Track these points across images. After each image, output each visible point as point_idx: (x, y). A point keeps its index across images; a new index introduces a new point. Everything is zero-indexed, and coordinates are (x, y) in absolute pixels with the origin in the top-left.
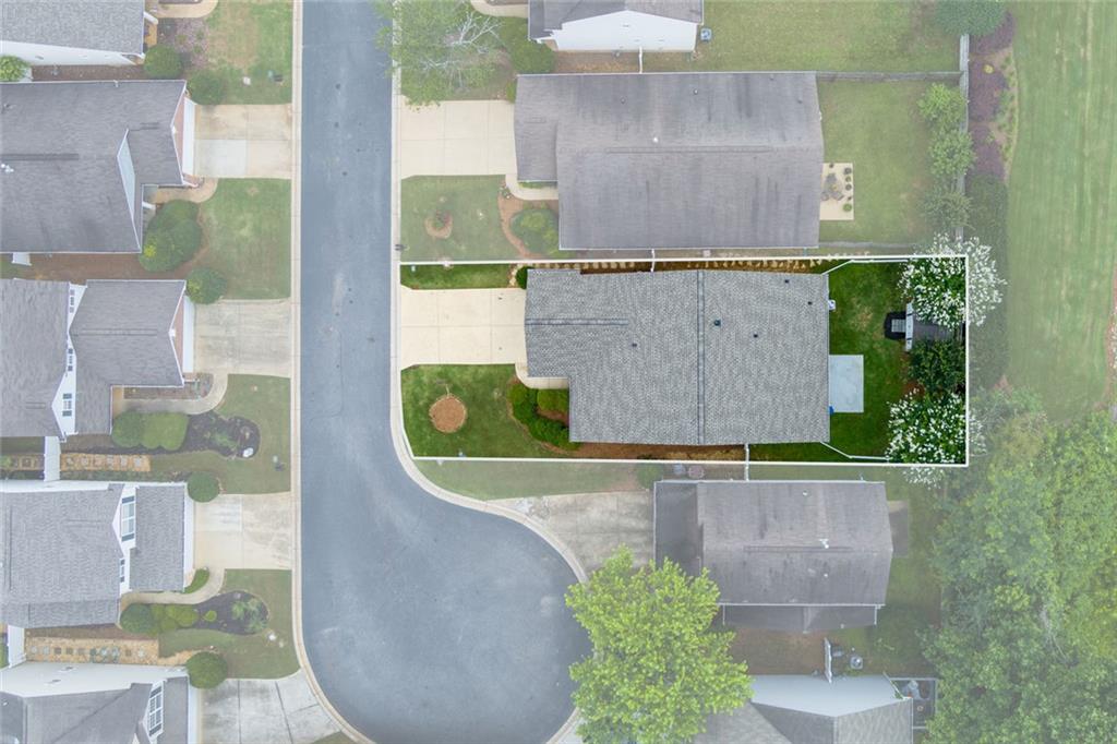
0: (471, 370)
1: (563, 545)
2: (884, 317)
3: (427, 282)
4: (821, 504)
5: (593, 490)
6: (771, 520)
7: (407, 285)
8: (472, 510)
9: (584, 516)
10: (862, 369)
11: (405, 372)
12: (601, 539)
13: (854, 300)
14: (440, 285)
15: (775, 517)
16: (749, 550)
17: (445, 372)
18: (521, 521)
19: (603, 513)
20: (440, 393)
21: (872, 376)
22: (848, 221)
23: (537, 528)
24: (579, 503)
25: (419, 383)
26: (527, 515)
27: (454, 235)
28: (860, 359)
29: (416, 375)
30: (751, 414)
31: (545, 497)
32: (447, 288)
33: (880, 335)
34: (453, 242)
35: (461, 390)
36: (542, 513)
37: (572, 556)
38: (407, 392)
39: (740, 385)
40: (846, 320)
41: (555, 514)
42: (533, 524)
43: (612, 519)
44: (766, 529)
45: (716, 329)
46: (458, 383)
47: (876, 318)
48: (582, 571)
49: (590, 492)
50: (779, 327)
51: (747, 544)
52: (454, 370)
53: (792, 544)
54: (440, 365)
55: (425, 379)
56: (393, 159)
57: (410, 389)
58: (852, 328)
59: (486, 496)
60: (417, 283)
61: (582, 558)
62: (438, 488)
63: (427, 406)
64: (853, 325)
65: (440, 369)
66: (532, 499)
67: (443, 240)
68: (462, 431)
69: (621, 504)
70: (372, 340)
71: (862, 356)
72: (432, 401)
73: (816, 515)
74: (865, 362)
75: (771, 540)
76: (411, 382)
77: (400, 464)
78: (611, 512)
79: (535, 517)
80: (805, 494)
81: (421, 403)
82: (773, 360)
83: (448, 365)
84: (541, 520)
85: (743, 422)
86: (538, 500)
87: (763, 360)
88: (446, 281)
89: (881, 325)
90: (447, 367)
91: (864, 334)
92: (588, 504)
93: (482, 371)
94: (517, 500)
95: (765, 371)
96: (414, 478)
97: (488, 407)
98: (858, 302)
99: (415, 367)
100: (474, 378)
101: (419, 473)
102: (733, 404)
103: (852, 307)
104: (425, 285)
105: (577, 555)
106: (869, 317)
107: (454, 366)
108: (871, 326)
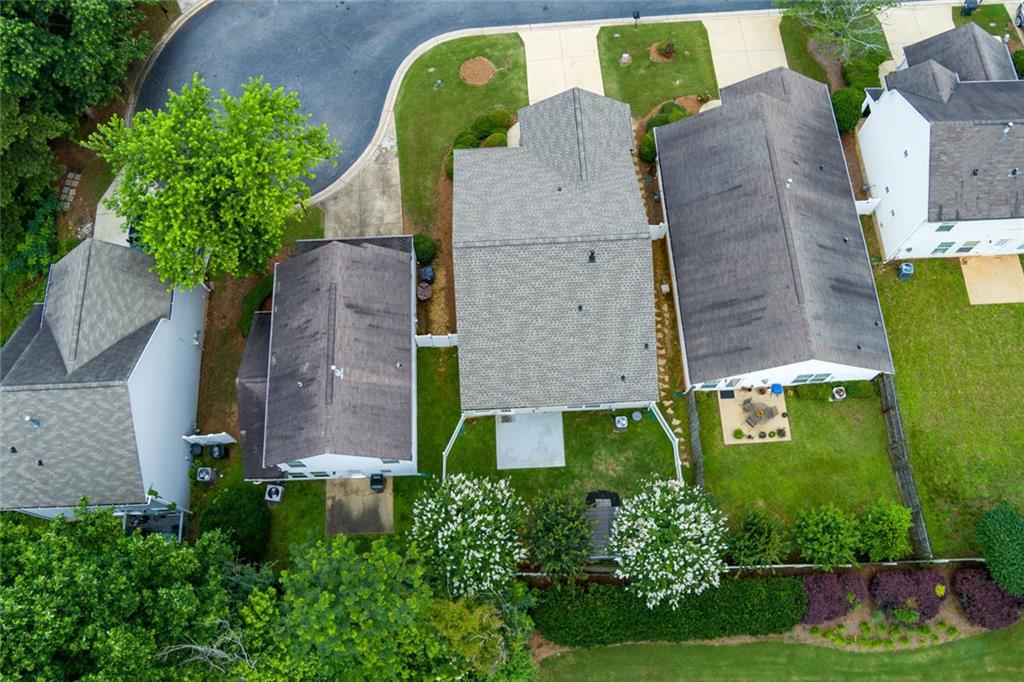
0: (522, 86)
1: (348, 180)
2: (612, 490)
3: (605, 46)
4: (386, 381)
5: (404, 200)
6: (368, 320)
7: (600, 31)
8: (384, 99)
9: (378, 195)
10: (549, 466)
11: (517, 36)
12: (353, 211)
13: (629, 454)
14: (603, 57)
15: (370, 325)
16: (332, 289)
17: (520, 67)
18: (373, 141)
19: (382, 211)
20: (498, 64)
21: (541, 478)
22: (722, 439)
23: (367, 155)
24: (393, 189)
25: (507, 47)
26: (380, 146)
27: (653, 64)
28: (560, 462)
29: (514, 45)
30: (490, 306)
31: (397, 159)
32: (601, 63)
33: (590, 486)
34: (647, 63)
35: (502, 79)
36: (382, 159)
37: (338, 188)
38: (497, 39)
39: (522, 290)
40: (605, 445)
41: (380, 169)
42: (370, 153)
43: (374, 220)
44: (356, 312)
45: (586, 257)
46: (509, 77)
47: (611, 481)
48: (322, 198)
49: (402, 198)
50: (593, 338)
51: (339, 287)
52: (522, 74)
53: (338, 336)
54: (525, 61)
55: (511, 52)
56: (719, 14)
57: (501, 41)
58: (596, 453)
59: (398, 109)
60: (603, 39)
61: (335, 198)
62: (405, 71)
63: (484, 55)
64: (599, 454)
65: (522, 62)
66: (396, 149)
67: (649, 55)
68: (462, 84)
69: (390, 226)
70: (545, 8)
71: (563, 464)
72: (489, 58)
73: (373, 371)
74: (557, 469)
75: (343, 315)
76: (507, 41)
77: (428, 39)
78: (381, 219)
79: (378, 152)
80: (398, 365)
81: (487, 50)
82: (554, 332)
83: (525, 68)
84: (374, 158)
85: (481, 297)
86: (395, 153)
87: (554, 319)
88: (608, 61)
89: (603, 486)
90: (524, 67)
91: (591, 468)
92: (390, 197)
93: (522, 95)
94: (394, 136)
95: (540, 322)
96: (414, 51)
97: (486, 101)
98: (627, 459)
99: (522, 43)
100: (514, 89)
101: (421, 53)
102: (500, 283)
103: (620, 451)
104: (602, 46)
105: (338, 192)
106: (611, 472)
107: (525, 73)
108: (601, 476)
